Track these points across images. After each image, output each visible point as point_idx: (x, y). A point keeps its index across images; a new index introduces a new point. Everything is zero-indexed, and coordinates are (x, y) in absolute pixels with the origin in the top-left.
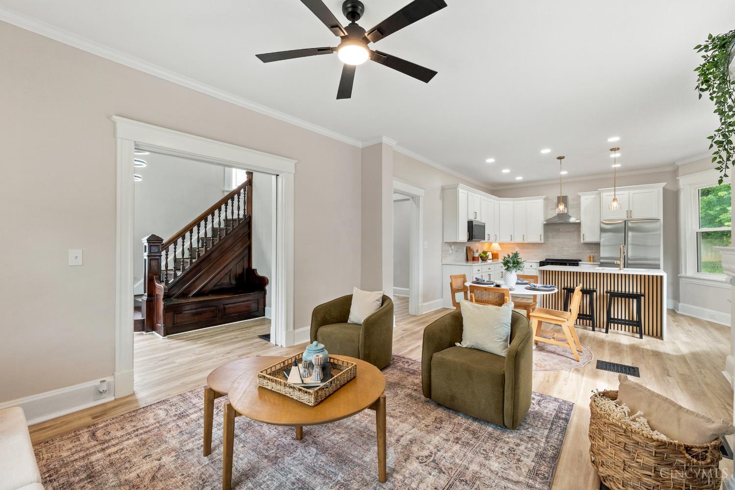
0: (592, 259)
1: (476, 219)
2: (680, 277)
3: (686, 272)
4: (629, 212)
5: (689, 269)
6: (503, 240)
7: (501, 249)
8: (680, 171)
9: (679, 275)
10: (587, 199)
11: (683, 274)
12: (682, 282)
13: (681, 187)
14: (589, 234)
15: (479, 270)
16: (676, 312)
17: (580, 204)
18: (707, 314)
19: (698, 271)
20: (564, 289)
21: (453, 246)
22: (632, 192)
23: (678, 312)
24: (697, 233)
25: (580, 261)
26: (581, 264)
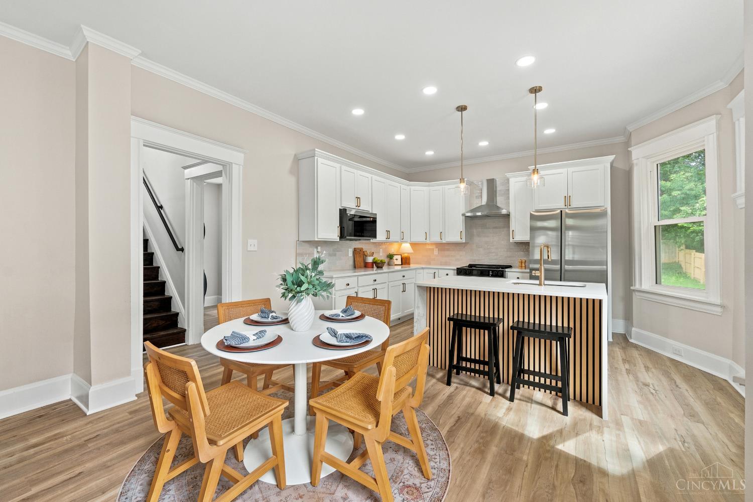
0: (523, 265)
1: (359, 208)
2: (634, 290)
3: (641, 284)
4: (567, 200)
5: (645, 281)
6: (415, 239)
7: (412, 252)
8: (633, 140)
9: (632, 288)
10: (516, 182)
11: (637, 286)
12: (636, 297)
13: (635, 162)
14: (520, 231)
15: (375, 280)
16: (628, 340)
17: (508, 190)
18: (670, 349)
19: (656, 283)
20: (450, 319)
21: (319, 248)
22: (571, 170)
23: (632, 341)
24: (655, 226)
25: (510, 267)
26: (508, 273)
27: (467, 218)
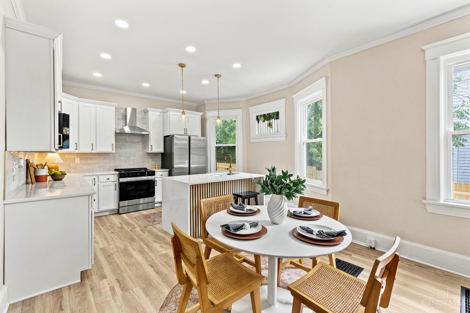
0: (156, 167)
10: (153, 114)
14: (156, 145)
24: (215, 147)
26: (157, 172)
27: (116, 133)
